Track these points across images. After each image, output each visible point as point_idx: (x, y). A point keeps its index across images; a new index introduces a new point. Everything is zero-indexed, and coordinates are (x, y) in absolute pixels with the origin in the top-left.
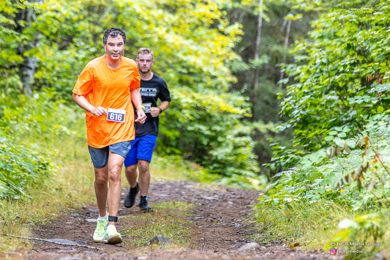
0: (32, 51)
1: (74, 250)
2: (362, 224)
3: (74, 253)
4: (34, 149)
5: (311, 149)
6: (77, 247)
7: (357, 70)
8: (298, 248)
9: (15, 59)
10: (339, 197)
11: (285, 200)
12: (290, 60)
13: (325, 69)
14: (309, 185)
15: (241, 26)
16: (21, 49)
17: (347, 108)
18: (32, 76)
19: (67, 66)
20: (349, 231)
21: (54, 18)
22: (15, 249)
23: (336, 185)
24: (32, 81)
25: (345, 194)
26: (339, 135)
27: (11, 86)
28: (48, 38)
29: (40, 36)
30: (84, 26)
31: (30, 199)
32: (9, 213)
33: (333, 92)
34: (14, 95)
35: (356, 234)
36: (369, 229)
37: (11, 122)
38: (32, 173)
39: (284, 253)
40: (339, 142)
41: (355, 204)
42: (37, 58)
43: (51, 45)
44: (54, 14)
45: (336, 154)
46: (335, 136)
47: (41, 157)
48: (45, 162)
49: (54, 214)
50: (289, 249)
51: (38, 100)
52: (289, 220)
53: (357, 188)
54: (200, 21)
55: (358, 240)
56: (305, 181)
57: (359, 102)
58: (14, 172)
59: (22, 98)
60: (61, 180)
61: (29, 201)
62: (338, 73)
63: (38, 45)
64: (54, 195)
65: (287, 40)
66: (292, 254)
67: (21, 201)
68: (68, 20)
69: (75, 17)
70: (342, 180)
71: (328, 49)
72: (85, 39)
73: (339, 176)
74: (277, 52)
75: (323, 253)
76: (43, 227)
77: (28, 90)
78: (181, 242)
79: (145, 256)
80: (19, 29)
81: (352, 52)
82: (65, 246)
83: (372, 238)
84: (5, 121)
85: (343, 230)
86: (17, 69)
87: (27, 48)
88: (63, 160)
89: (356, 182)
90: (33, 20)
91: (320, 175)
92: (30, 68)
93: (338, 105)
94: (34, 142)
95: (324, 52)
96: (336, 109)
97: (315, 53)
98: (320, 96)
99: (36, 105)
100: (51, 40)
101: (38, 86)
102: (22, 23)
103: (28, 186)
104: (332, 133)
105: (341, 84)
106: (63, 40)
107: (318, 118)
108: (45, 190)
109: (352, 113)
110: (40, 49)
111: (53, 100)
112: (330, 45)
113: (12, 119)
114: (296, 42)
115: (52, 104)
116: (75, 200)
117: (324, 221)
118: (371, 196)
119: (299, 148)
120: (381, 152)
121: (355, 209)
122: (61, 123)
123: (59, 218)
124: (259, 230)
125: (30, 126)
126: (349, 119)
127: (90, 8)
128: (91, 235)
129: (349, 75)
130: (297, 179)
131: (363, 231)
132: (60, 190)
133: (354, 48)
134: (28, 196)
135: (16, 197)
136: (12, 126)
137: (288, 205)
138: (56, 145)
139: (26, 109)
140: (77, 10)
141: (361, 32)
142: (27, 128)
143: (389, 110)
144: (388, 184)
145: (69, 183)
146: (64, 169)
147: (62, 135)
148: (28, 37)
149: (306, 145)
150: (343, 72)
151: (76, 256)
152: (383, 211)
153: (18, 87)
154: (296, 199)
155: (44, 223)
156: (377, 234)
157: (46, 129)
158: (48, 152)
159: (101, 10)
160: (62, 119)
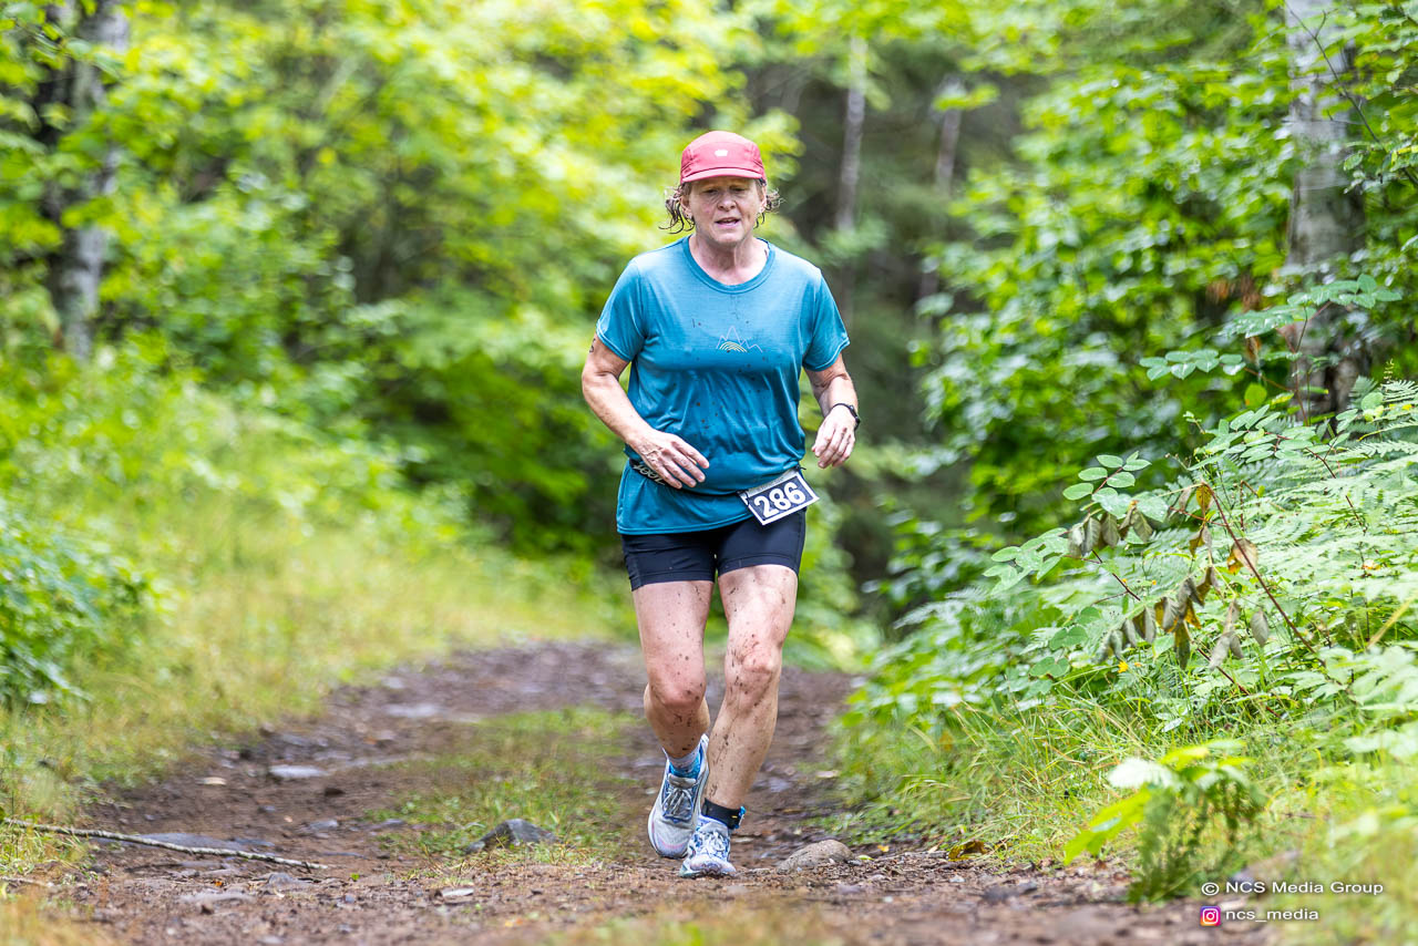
0: (93, 206)
1: (231, 869)
2: (1187, 773)
3: (230, 879)
5: (1023, 528)
6: (239, 860)
7: (1176, 264)
8: (977, 859)
9: (34, 234)
10: (1116, 688)
11: (938, 699)
12: (956, 232)
13: (1069, 263)
14: (1015, 650)
15: (795, 123)
16: (55, 201)
17: (1145, 395)
18: (90, 292)
19: (205, 256)
20: (1146, 797)
21: (165, 97)
22: (31, 867)
23: (1103, 647)
24: (88, 306)
25: (1135, 678)
26: (1113, 481)
27: (21, 325)
28: (144, 164)
29: (119, 159)
30: (266, 125)
31: (86, 702)
32: (12, 750)
33: (1096, 339)
34: (32, 357)
35: (1167, 808)
36: (1211, 793)
37: (23, 447)
38: (93, 616)
39: (931, 874)
40: (1112, 502)
41: (1166, 710)
42: (110, 230)
43: (154, 189)
44: (162, 85)
45: (1102, 543)
46: (1100, 484)
47: (122, 564)
48: (135, 579)
49: (164, 753)
50: (949, 862)
51: (111, 374)
52: (950, 767)
53: (1173, 656)
54: (655, 107)
55: (1175, 827)
56: (1005, 634)
57: (1184, 370)
58: (29, 611)
59: (58, 365)
60: (189, 640)
61: (82, 709)
62: (1117, 278)
63: (112, 187)
64: (165, 687)
65: (943, 168)
66: (958, 878)
67: (53, 710)
68: (213, 106)
69: (235, 96)
70: (1123, 629)
71: (1081, 198)
72: (270, 167)
73: (1113, 619)
74: (913, 209)
75: (1060, 874)
76: (128, 795)
77: (78, 338)
78: (588, 842)
79: (466, 887)
80: (46, 135)
81: (1160, 207)
82: (202, 856)
83: (1221, 820)
85: (1128, 793)
86: (40, 270)
87: (73, 197)
88: (197, 571)
89: (1172, 636)
90: (91, 104)
91: (1053, 615)
92: (84, 266)
93: (1113, 385)
94: (97, 510)
95: (1064, 209)
96: (1108, 398)
97: (1038, 212)
98: (1055, 355)
99: (104, 389)
100: (156, 167)
101: (114, 323)
102: (55, 115)
103: (78, 661)
104: (1092, 474)
105: (1124, 315)
106: (194, 172)
107: (1048, 428)
108: (137, 672)
109: (1164, 410)
110: (120, 207)
111: (164, 370)
112: (1089, 184)
113: (23, 434)
114: (975, 175)
115: (158, 387)
116: (237, 708)
117: (1066, 766)
118: (1223, 683)
119: (984, 526)
120: (1254, 535)
121: (1170, 725)
122: (188, 449)
123: (183, 764)
124: (850, 800)
125: (83, 458)
126: (1154, 428)
127: (285, 64)
128: (289, 820)
129: (1152, 286)
130: (976, 628)
131: (1190, 798)
132: (184, 671)
133: (1168, 195)
134: (78, 693)
135: (38, 697)
136: (25, 461)
137: (945, 716)
138: (174, 524)
139: (70, 402)
140: (240, 73)
141: (1190, 140)
142: (73, 464)
143: (1283, 398)
144: (1278, 643)
145: (215, 652)
146: (199, 604)
147: (192, 489)
148: (76, 162)
149: (1006, 518)
150: (1133, 273)
151: (235, 890)
152: (1260, 732)
153: (43, 327)
154: (974, 694)
155: (129, 783)
156: (1239, 808)
157: (136, 467)
158: (147, 546)
159: (322, 70)
160: (191, 436)
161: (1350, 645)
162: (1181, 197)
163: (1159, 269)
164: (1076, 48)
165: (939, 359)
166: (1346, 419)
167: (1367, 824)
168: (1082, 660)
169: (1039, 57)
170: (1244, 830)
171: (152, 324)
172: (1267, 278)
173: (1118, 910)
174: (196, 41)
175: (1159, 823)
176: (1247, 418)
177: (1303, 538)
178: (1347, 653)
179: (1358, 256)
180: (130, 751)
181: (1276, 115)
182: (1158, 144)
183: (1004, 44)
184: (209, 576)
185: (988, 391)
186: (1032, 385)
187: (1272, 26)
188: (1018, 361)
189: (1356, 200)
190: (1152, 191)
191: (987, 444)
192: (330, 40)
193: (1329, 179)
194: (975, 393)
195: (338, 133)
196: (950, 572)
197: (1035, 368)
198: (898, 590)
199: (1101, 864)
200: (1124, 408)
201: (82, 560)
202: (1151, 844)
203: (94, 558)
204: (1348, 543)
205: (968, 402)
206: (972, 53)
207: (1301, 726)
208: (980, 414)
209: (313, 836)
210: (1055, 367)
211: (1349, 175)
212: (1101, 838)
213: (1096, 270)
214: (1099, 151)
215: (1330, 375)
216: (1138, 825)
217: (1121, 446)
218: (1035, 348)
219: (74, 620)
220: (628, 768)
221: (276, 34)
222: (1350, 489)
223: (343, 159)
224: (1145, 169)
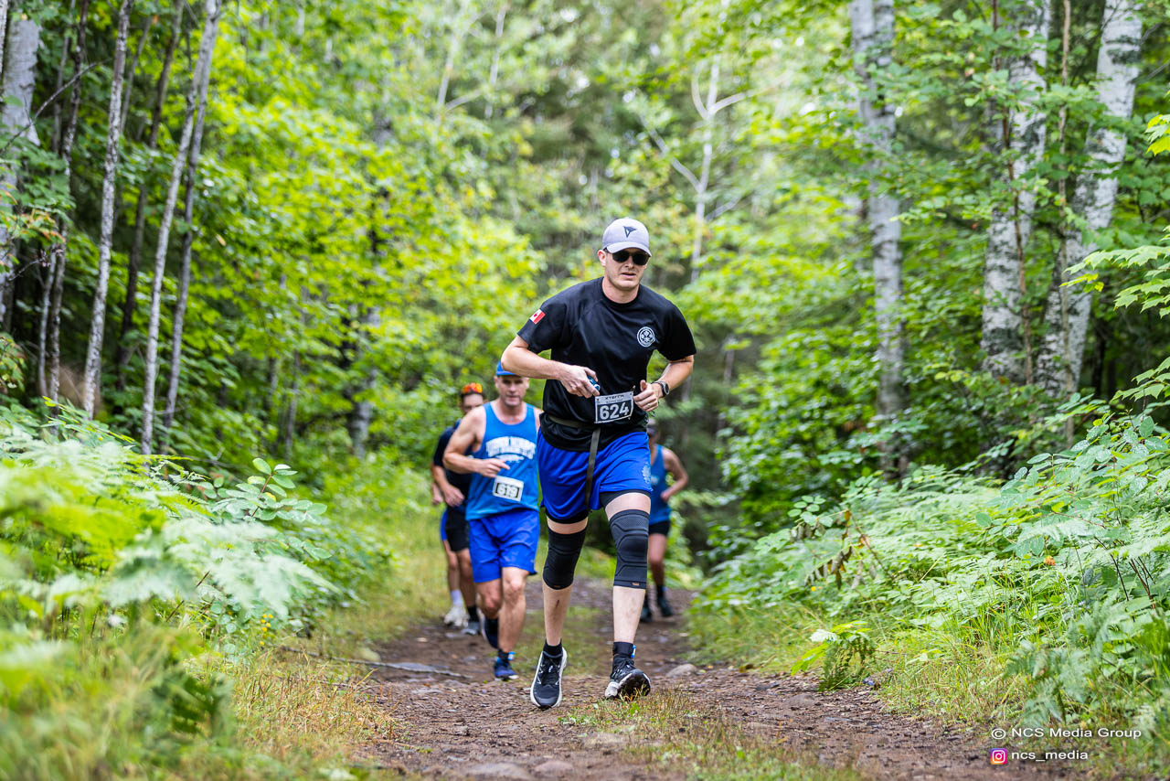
0: (365, 394)
1: (431, 679)
2: (843, 635)
3: (431, 683)
4: (370, 534)
5: (766, 529)
6: (434, 674)
7: (829, 415)
8: (751, 672)
9: (341, 405)
10: (809, 598)
11: (731, 602)
12: (733, 401)
13: (783, 415)
14: (765, 581)
16: (349, 391)
17: (816, 470)
18: (365, 429)
19: (414, 414)
20: (826, 646)
21: (397, 346)
23: (805, 580)
24: (364, 436)
25: (818, 593)
26: (809, 508)
27: (336, 444)
28: (386, 374)
29: (376, 373)
30: (438, 358)
31: (367, 606)
32: (336, 628)
33: (795, 447)
34: (340, 458)
35: (835, 650)
36: (853, 643)
37: (338, 496)
38: (368, 569)
39: (732, 678)
40: (809, 518)
41: (831, 606)
42: (373, 403)
43: (391, 386)
44: (395, 341)
45: (804, 536)
46: (804, 510)
47: (380, 546)
48: (386, 552)
49: (400, 628)
50: (739, 673)
51: (374, 465)
52: (737, 632)
53: (835, 584)
55: (838, 658)
56: (759, 575)
57: (836, 461)
58: (342, 567)
59: (351, 461)
60: (409, 578)
61: (364, 609)
62: (803, 421)
63: (373, 385)
64: (398, 599)
65: (727, 374)
66: (744, 680)
67: (353, 610)
68: (416, 350)
69: (425, 345)
70: (814, 573)
71: (788, 386)
72: (441, 376)
73: (809, 569)
74: (714, 391)
75: (788, 678)
76: (385, 646)
77: (359, 449)
80: (345, 363)
81: (822, 391)
82: (418, 673)
83: (858, 654)
84: (328, 495)
85: (817, 644)
86: (344, 420)
87: (357, 389)
88: (412, 549)
89: (834, 576)
90: (365, 350)
91: (781, 566)
92: (361, 418)
93: (802, 466)
94: (368, 523)
95: (781, 391)
96: (800, 472)
97: (769, 393)
98: (778, 454)
99: (371, 471)
100: (391, 378)
101: (375, 443)
102: (350, 354)
103: (362, 588)
104: (800, 505)
105: (807, 437)
106: (408, 378)
107: (775, 485)
108: (388, 594)
109: (825, 477)
110: (378, 392)
111: (396, 463)
112: (790, 381)
113: (338, 491)
114: (742, 377)
115: (394, 470)
116: (431, 608)
117: (788, 632)
118: (855, 595)
119: (748, 527)
120: (869, 533)
121: (832, 614)
122: (407, 497)
123: (408, 632)
124: (694, 645)
125: (363, 501)
126: (820, 485)
127: (447, 332)
128: (455, 656)
129: (818, 424)
130: (747, 572)
131: (844, 646)
132: (407, 592)
133: (825, 385)
134: (363, 602)
135: (346, 604)
136: (338, 502)
137: (735, 610)
138: (401, 528)
139: (357, 477)
140: (428, 335)
141: (834, 362)
142: (359, 504)
143: (879, 473)
144: (880, 579)
145: (420, 583)
146: (414, 563)
147: (409, 513)
148: (358, 374)
149: (758, 524)
150: (810, 419)
151: (434, 688)
152: (873, 616)
153: (345, 445)
154: (746, 600)
155: (386, 641)
156: (865, 650)
157: (386, 505)
158: (390, 538)
159: (462, 333)
160: (409, 491)
161: (911, 579)
162: (831, 385)
163: (821, 418)
164: (784, 322)
165: (728, 455)
166: (906, 482)
167: (923, 657)
168: (793, 585)
169: (769, 327)
170: (867, 660)
171: (390, 442)
172: (868, 421)
173: (815, 695)
174: (410, 323)
175: (832, 657)
176: (861, 481)
177: (890, 533)
178: (911, 583)
179: (908, 411)
180: (385, 628)
181: (872, 350)
182: (821, 364)
183: (754, 322)
184: (417, 551)
185: (750, 469)
186: (768, 467)
187: (868, 313)
188: (762, 456)
189: (907, 388)
190: (818, 384)
191: (749, 492)
192: (466, 320)
193: (895, 378)
194: (743, 470)
195: (469, 361)
196: (734, 547)
197: (769, 460)
198: (712, 555)
199: (806, 674)
200: (807, 476)
201: (363, 545)
202: (828, 666)
203: (370, 544)
204: (909, 536)
205: (740, 474)
206: (740, 325)
207: (890, 613)
208: (746, 480)
209: (465, 664)
210: (778, 459)
211: (906, 378)
212: (806, 663)
213: (794, 417)
214: (795, 367)
215: (896, 462)
216: (822, 658)
217: (807, 492)
218: (769, 450)
219: (361, 571)
220: (599, 632)
221: (443, 319)
222: (909, 513)
223: (472, 372)
224: (815, 375)
